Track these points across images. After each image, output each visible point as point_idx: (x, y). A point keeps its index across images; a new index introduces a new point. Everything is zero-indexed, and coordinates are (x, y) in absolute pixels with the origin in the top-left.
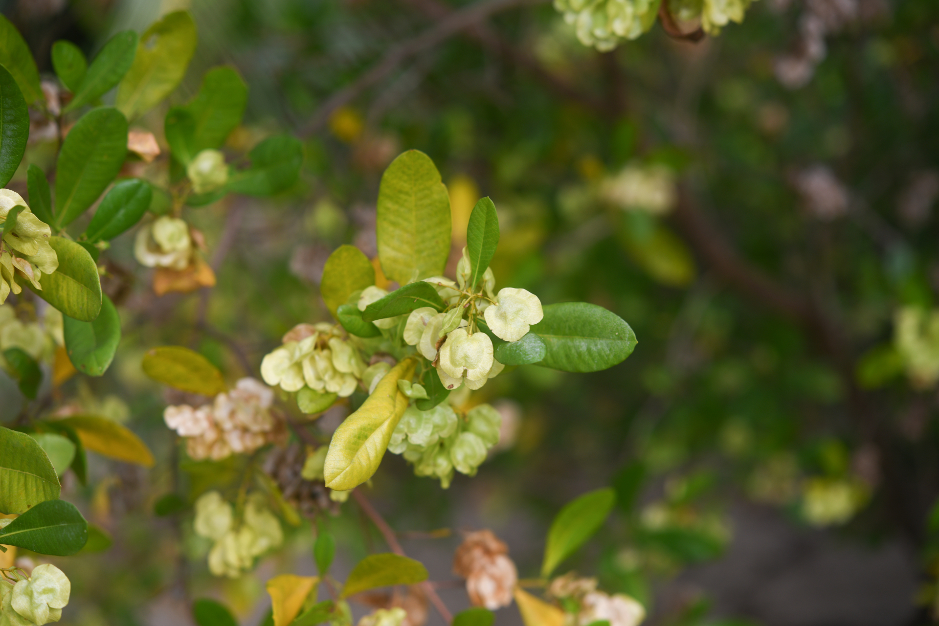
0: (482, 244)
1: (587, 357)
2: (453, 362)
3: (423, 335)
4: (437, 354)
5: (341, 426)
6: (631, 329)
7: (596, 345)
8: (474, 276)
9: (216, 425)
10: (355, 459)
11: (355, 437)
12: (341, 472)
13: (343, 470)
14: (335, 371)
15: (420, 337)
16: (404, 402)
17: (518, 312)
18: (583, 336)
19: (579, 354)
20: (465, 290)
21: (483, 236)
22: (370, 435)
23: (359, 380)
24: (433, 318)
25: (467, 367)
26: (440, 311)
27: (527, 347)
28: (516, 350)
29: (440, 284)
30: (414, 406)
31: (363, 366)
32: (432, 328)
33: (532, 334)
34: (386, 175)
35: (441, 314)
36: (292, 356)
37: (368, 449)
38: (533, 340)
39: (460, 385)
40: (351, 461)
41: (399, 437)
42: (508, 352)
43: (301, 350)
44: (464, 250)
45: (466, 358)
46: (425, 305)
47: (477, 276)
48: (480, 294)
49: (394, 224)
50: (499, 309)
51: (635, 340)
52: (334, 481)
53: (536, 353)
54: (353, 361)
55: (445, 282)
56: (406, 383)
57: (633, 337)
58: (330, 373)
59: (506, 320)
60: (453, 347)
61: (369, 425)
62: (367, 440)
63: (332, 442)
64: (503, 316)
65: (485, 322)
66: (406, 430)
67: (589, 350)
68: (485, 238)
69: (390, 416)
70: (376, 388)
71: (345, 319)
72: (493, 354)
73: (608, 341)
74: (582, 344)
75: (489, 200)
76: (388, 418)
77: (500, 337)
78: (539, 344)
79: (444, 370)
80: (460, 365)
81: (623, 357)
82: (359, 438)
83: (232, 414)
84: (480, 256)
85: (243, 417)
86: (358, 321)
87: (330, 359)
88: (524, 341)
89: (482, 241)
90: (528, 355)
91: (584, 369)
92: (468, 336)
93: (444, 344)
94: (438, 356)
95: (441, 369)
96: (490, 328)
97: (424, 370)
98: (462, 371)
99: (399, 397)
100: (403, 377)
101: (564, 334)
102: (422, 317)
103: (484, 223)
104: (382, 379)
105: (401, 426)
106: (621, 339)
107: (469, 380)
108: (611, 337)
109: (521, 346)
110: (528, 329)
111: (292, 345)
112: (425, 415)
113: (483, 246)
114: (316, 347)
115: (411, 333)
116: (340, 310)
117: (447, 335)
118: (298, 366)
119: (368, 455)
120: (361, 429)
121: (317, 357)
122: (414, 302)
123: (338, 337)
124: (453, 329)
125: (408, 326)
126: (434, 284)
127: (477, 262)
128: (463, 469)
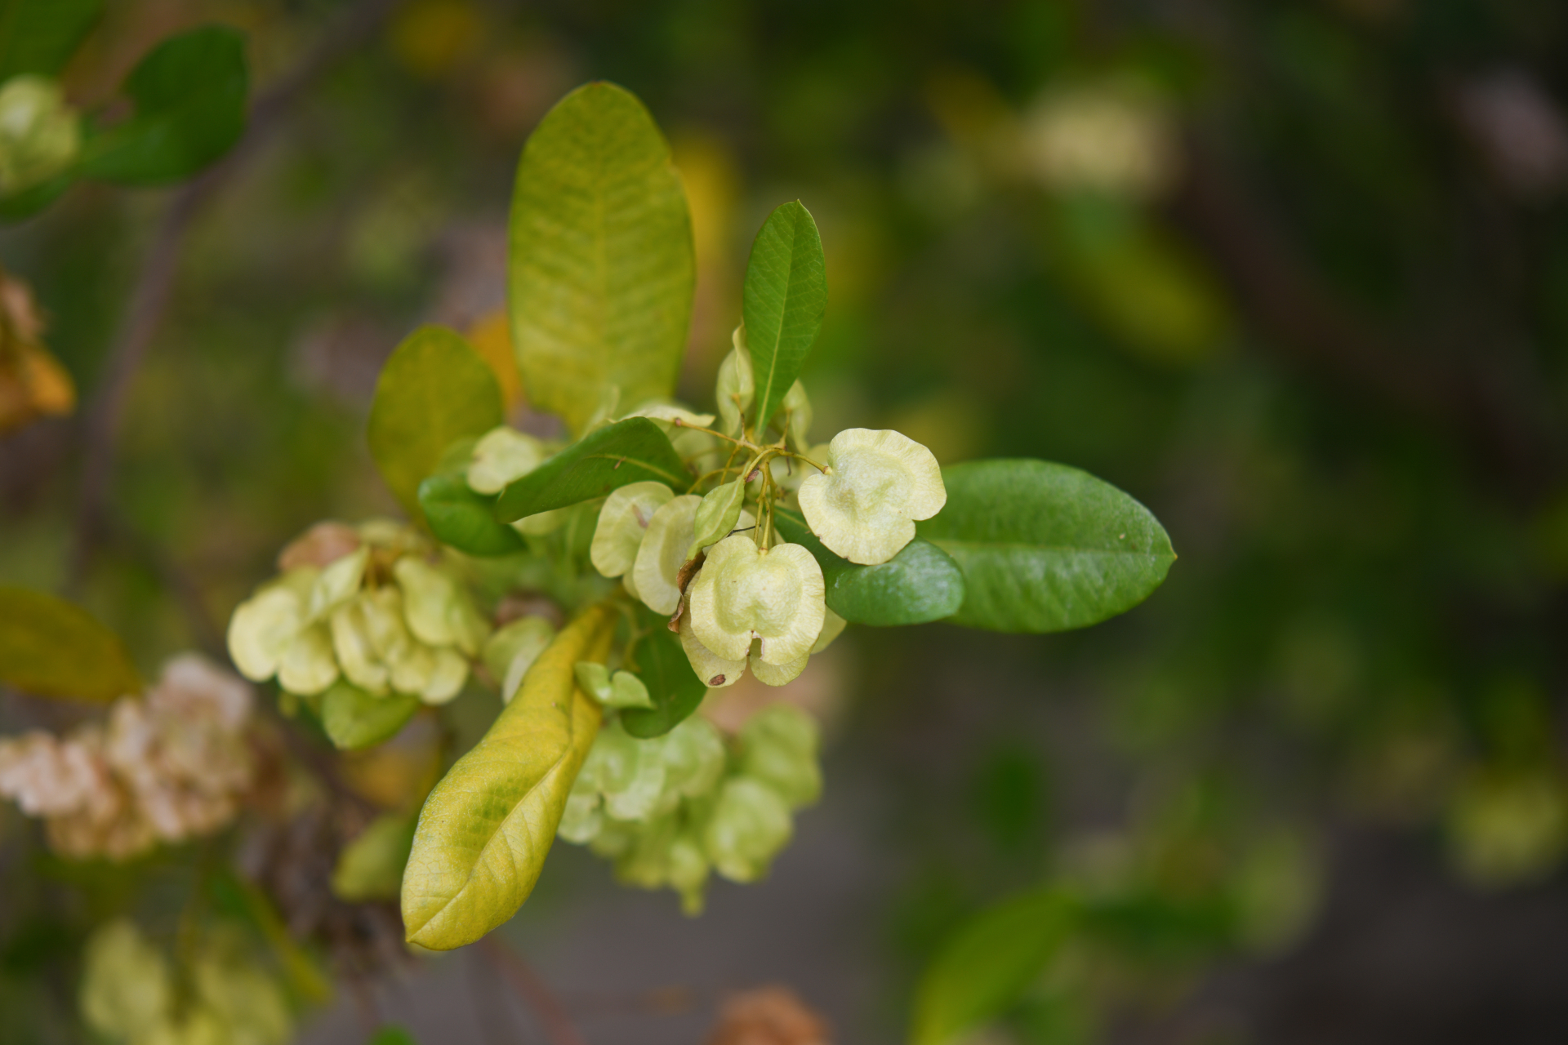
0: (781, 319)
1: (1046, 597)
2: (725, 620)
3: (641, 552)
4: (681, 600)
5: (440, 785)
6: (1158, 525)
7: (1068, 565)
8: (762, 401)
9: (115, 780)
10: (479, 868)
11: (476, 812)
12: (446, 903)
13: (450, 897)
14: (413, 642)
15: (633, 559)
16: (593, 717)
17: (883, 489)
18: (1033, 540)
19: (1026, 589)
20: (743, 437)
21: (785, 299)
22: (513, 807)
23: (475, 662)
24: (663, 508)
25: (760, 632)
26: (679, 491)
27: (915, 580)
28: (886, 588)
29: (678, 422)
30: (616, 724)
31: (483, 628)
32: (663, 533)
33: (923, 545)
34: (533, 147)
35: (682, 498)
36: (305, 603)
37: (509, 840)
38: (928, 559)
39: (740, 675)
40: (470, 874)
41: (581, 803)
42: (864, 592)
43: (326, 591)
44: (736, 336)
45: (756, 608)
46: (640, 476)
47: (770, 399)
48: (781, 444)
49: (552, 272)
50: (835, 483)
51: (1168, 552)
52: (427, 927)
53: (941, 592)
54: (458, 615)
55: (687, 417)
56: (596, 670)
57: (1163, 545)
58: (401, 644)
59: (854, 510)
60: (723, 584)
61: (510, 780)
62: (507, 818)
63: (418, 828)
64: (846, 501)
65: (802, 518)
66: (599, 785)
67: (1051, 578)
68: (789, 305)
69: (561, 757)
70: (522, 685)
71: (440, 512)
72: (823, 598)
73: (1101, 555)
74: (1033, 564)
75: (800, 209)
76: (556, 762)
77: (842, 554)
78: (944, 569)
79: (702, 641)
80: (742, 627)
81: (1140, 594)
82: (486, 814)
83: (155, 750)
84: (776, 350)
85: (184, 756)
86: (471, 518)
87: (400, 611)
88: (906, 563)
89: (783, 312)
90: (919, 598)
91: (1037, 623)
92: (759, 553)
93: (696, 575)
94: (684, 603)
95: (693, 636)
96: (816, 532)
97: (635, 634)
98: (749, 642)
99: (580, 706)
100: (585, 654)
101: (986, 540)
102: (635, 509)
103: (789, 266)
104: (536, 662)
105: (586, 776)
106: (1131, 547)
107: (764, 663)
108: (1108, 546)
109: (898, 575)
110: (910, 533)
111: (303, 576)
112: (645, 746)
113: (786, 324)
114: (364, 583)
115: (610, 546)
116: (425, 490)
117: (704, 550)
118: (321, 632)
119: (511, 855)
120: (491, 792)
121: (368, 609)
122: (613, 468)
123: (416, 554)
124: (721, 536)
125: (600, 531)
126: (664, 422)
127: (770, 365)
128: (736, 869)
